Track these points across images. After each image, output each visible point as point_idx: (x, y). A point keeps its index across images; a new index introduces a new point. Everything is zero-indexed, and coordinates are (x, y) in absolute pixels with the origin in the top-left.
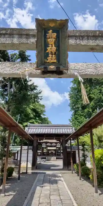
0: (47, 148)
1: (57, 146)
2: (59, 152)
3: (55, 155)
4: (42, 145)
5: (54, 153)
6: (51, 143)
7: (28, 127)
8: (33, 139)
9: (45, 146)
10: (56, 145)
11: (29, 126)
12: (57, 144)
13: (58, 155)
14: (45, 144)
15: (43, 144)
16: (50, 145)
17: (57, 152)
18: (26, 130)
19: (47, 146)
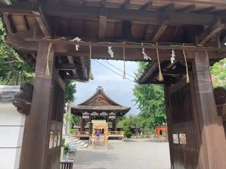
0: (91, 121)
6: (99, 111)
9: (88, 117)
10: (109, 115)
15: (83, 114)
16: (97, 114)
19: (91, 117)
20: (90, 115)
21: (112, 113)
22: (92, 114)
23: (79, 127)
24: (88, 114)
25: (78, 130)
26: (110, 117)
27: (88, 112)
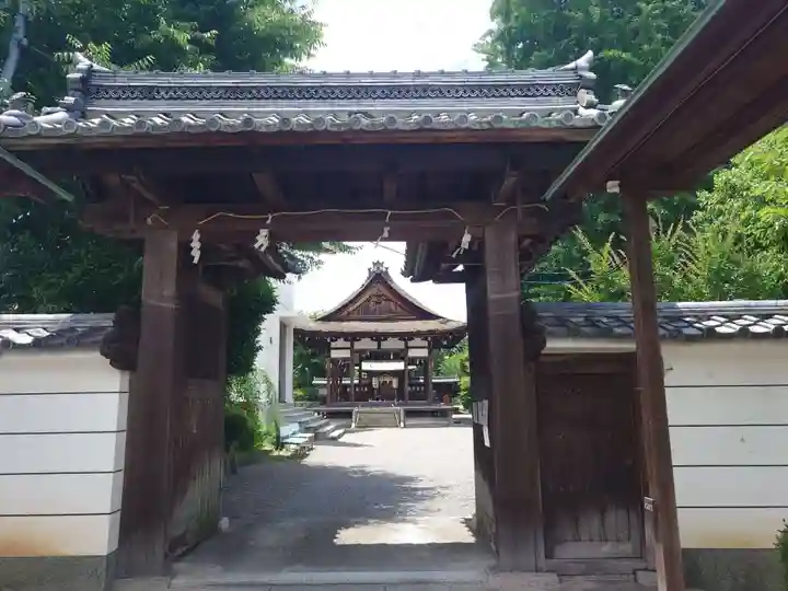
0: (360, 366)
1: (412, 353)
2: (420, 385)
3: (400, 395)
4: (329, 349)
5: (395, 385)
6: (379, 337)
12: (411, 343)
13: (414, 396)
14: (348, 344)
15: (333, 345)
17: (411, 385)
20: (351, 348)
21: (417, 342)
22: (359, 345)
27: (346, 340)
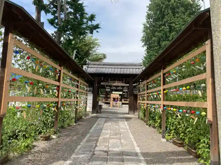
4: (105, 89)
6: (117, 87)
7: (87, 66)
8: (93, 80)
9: (109, 90)
10: (123, 89)
11: (88, 64)
16: (115, 88)
18: (84, 69)
19: (112, 90)
20: (110, 89)
21: (125, 88)
22: (112, 88)
23: (104, 96)
24: (110, 88)
25: (103, 98)
26: (124, 90)
27: (109, 87)
